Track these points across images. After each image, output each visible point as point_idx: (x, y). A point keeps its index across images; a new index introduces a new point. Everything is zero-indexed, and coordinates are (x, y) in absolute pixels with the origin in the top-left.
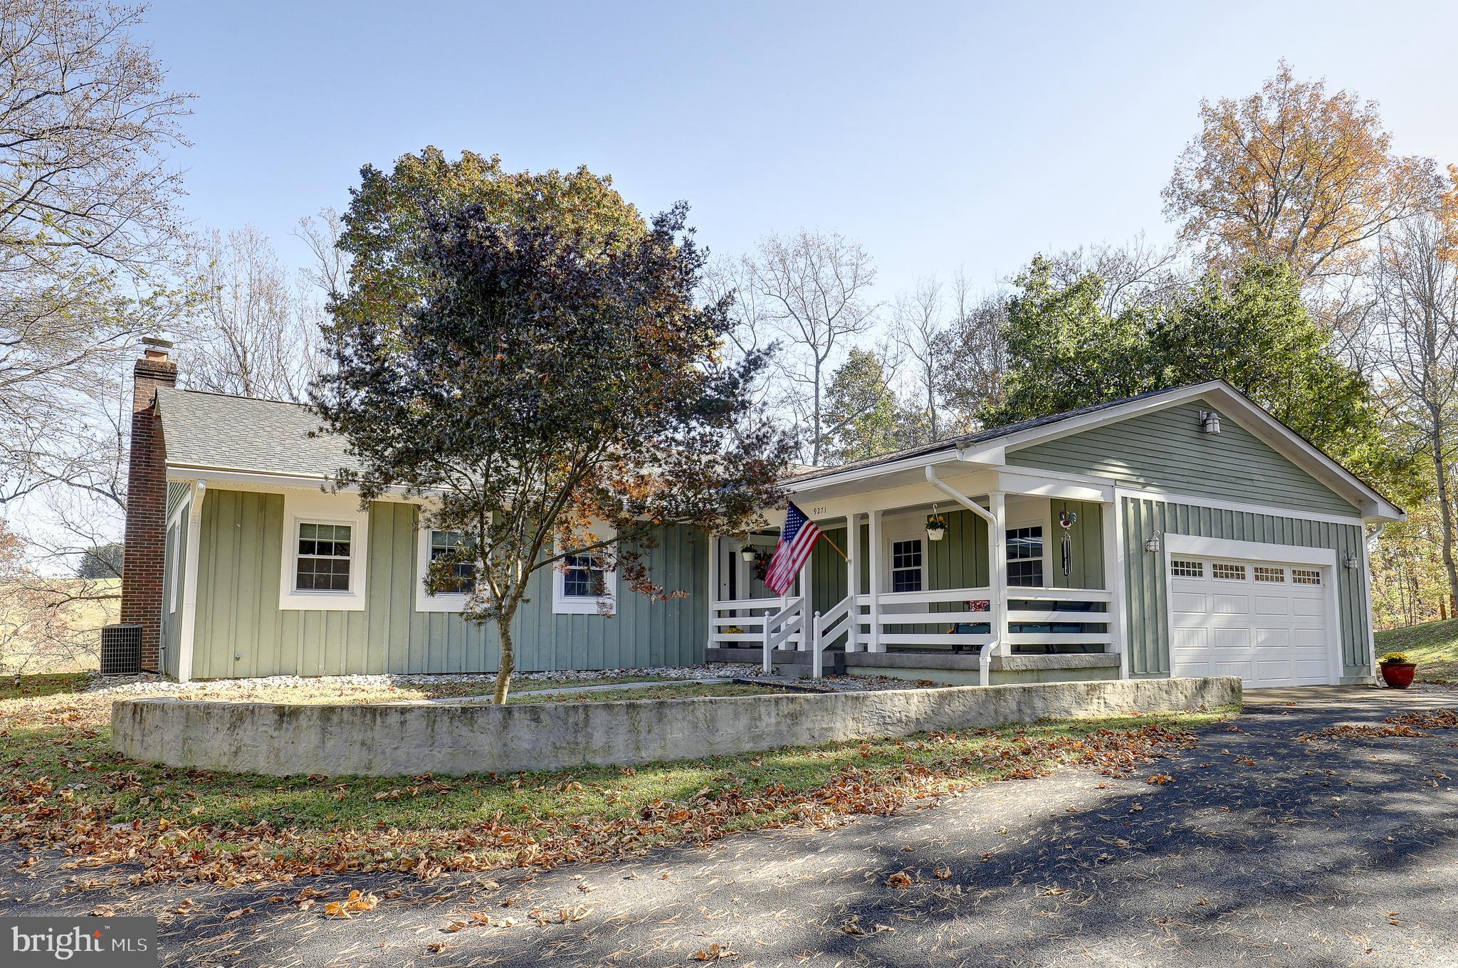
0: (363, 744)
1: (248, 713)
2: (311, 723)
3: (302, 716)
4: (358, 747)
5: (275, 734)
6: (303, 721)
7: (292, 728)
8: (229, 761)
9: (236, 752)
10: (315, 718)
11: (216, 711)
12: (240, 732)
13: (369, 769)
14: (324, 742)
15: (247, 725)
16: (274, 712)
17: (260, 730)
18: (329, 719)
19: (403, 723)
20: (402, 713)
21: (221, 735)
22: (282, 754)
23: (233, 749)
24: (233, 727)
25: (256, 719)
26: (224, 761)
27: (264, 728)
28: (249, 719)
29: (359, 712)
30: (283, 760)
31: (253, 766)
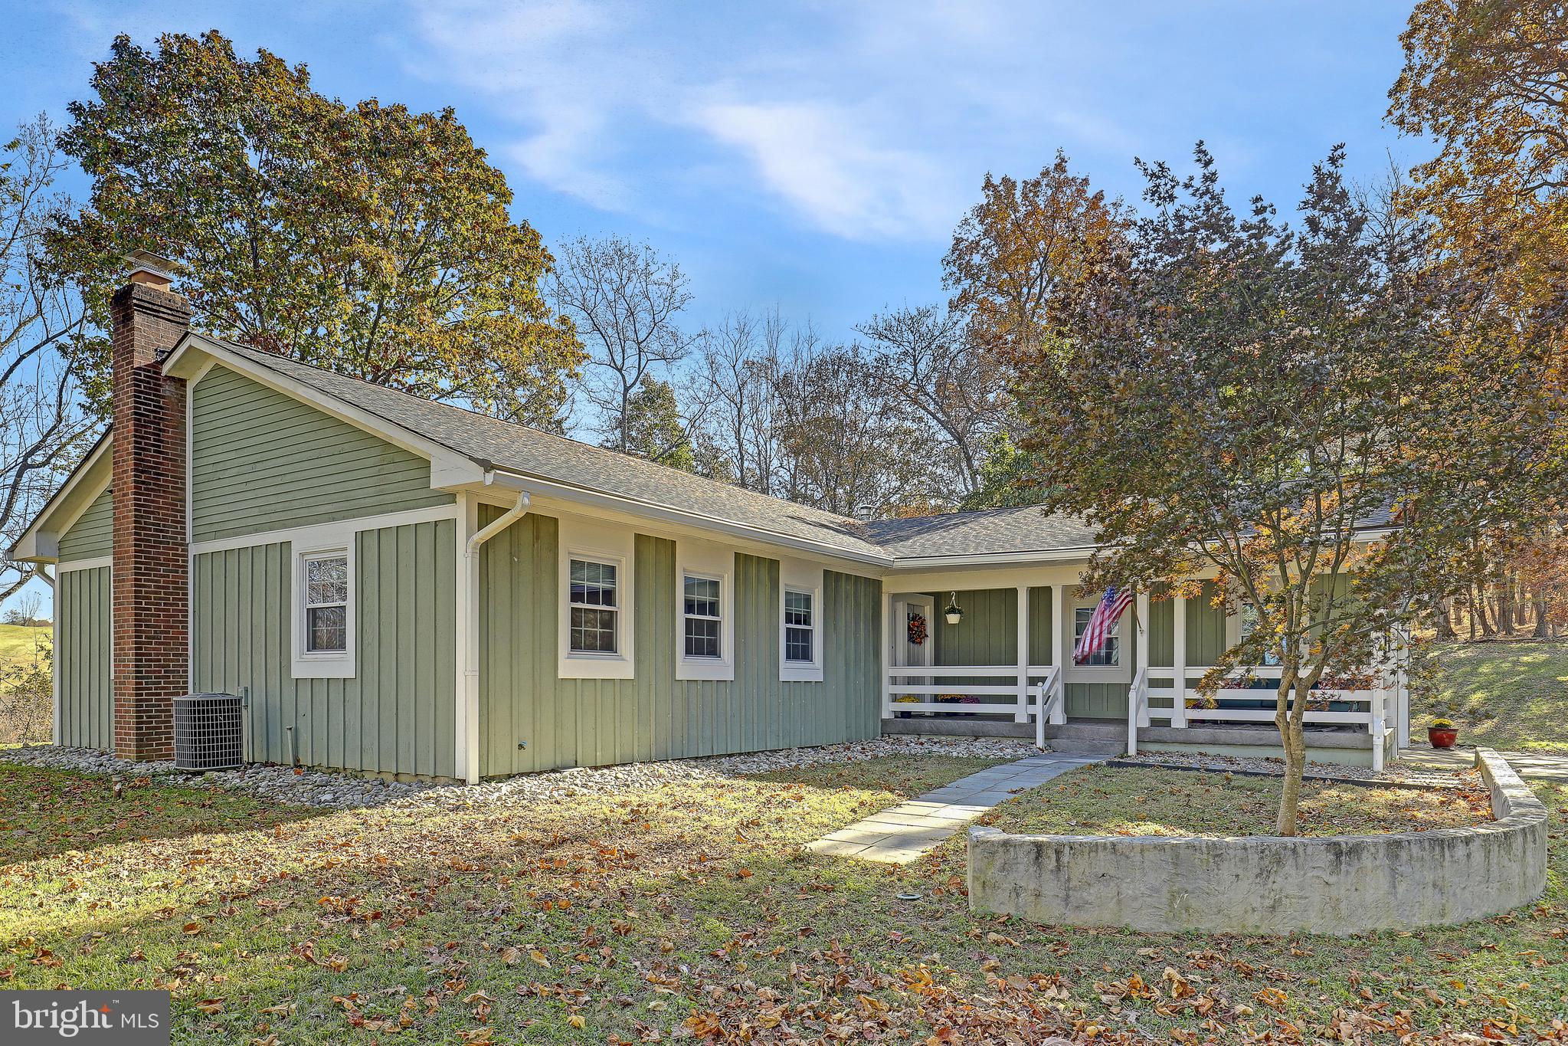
0: (1435, 885)
1: (1289, 853)
2: (1378, 863)
3: (1365, 854)
4: (1430, 889)
5: (1332, 879)
6: (1367, 860)
7: (1352, 870)
8: (1262, 919)
9: (1273, 907)
10: (1381, 855)
11: (1231, 852)
12: (1279, 880)
13: (1443, 916)
14: (1395, 887)
15: (1289, 867)
16: (1328, 851)
17: (1310, 874)
18: (1397, 856)
19: (1468, 856)
20: (1467, 844)
21: (1244, 885)
22: (1343, 905)
23: (1268, 902)
24: (1263, 874)
25: (1300, 861)
26: (1253, 919)
27: (1315, 873)
28: (1291, 861)
29: (1426, 844)
30: (1344, 913)
31: (1300, 924)
